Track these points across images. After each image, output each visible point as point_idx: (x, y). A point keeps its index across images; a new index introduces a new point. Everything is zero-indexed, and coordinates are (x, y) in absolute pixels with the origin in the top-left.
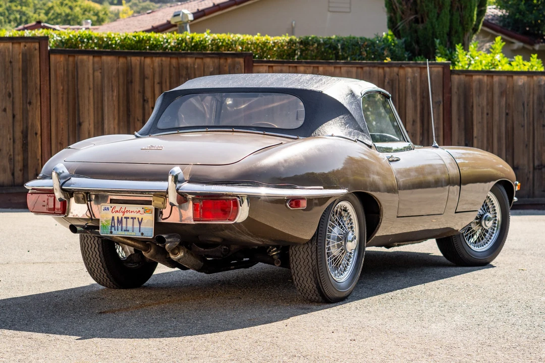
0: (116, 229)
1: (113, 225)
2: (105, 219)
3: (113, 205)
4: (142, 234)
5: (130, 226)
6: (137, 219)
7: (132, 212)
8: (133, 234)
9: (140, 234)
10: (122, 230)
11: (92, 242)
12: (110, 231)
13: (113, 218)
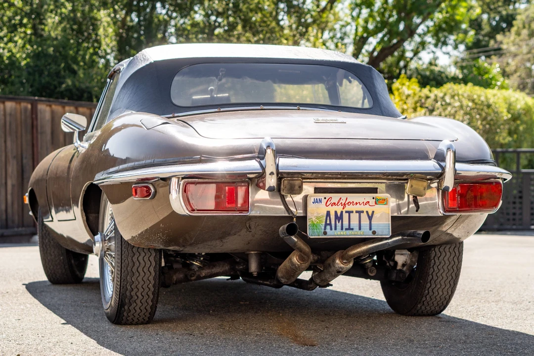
0: (333, 228)
1: (328, 222)
2: (315, 214)
3: (328, 195)
4: (374, 233)
5: (355, 222)
6: (365, 213)
7: (357, 203)
8: (359, 233)
9: (371, 232)
10: (342, 229)
11: (146, 259)
12: (323, 231)
13: (328, 214)
